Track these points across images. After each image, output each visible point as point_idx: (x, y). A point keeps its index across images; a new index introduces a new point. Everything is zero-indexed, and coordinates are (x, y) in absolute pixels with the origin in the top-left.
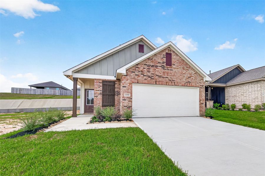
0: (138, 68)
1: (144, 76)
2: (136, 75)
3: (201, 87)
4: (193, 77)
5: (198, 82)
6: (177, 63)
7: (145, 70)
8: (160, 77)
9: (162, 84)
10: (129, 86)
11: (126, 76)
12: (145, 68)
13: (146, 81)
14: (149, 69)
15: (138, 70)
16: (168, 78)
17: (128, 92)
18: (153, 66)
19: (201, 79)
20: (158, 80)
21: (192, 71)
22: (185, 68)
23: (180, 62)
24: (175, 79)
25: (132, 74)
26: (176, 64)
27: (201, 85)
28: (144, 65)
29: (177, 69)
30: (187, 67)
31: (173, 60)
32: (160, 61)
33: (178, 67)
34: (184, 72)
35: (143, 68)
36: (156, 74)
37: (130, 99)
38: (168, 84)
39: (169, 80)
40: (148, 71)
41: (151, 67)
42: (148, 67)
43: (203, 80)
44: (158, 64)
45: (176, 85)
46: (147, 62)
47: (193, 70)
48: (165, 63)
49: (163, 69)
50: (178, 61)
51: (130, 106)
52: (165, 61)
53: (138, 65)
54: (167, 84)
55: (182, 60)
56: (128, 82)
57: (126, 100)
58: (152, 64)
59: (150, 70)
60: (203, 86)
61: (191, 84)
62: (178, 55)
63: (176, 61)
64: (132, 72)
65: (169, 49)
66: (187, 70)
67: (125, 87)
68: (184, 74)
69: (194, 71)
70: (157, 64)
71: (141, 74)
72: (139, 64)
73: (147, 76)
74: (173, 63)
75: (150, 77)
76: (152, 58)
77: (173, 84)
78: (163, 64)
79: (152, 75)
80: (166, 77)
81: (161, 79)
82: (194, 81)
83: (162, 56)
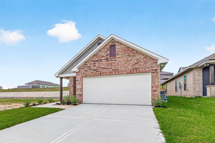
0: (86, 65)
1: (91, 70)
2: (85, 71)
3: (153, 71)
4: (141, 62)
5: (149, 67)
6: (122, 52)
7: (92, 65)
8: (104, 68)
9: (106, 74)
10: (80, 79)
11: (78, 73)
12: (91, 64)
13: (92, 74)
14: (94, 64)
15: (86, 66)
16: (112, 68)
17: (80, 84)
18: (98, 61)
19: (153, 63)
20: (102, 72)
21: (139, 56)
22: (131, 54)
23: (125, 50)
24: (119, 68)
25: (82, 71)
26: (120, 54)
27: (154, 69)
28: (91, 61)
29: (121, 58)
30: (134, 53)
31: (117, 50)
32: (104, 54)
33: (122, 56)
34: (129, 60)
35: (90, 64)
36: (100, 67)
37: (81, 89)
38: (112, 74)
39: (113, 70)
40: (93, 66)
41: (96, 61)
42: (94, 63)
43: (156, 63)
44: (103, 58)
45: (120, 74)
46: (93, 59)
47: (141, 55)
48: (109, 56)
49: (107, 61)
50: (122, 49)
51: (81, 95)
52: (109, 53)
53: (86, 63)
54: (110, 74)
55: (127, 47)
56: (80, 77)
57: (78, 90)
58: (97, 59)
59: (96, 64)
60: (157, 70)
61: (139, 70)
62: (122, 44)
63: (120, 51)
64: (82, 69)
65: (113, 41)
66: (133, 56)
67: (78, 81)
68: (130, 61)
69: (143, 56)
70: (101, 58)
71: (89, 69)
72: (87, 61)
73: (93, 70)
74: (117, 53)
75: (96, 71)
76: (97, 54)
77: (117, 73)
78: (106, 57)
79: (97, 68)
80: (109, 68)
81: (105, 71)
82: (143, 66)
83: (106, 50)
